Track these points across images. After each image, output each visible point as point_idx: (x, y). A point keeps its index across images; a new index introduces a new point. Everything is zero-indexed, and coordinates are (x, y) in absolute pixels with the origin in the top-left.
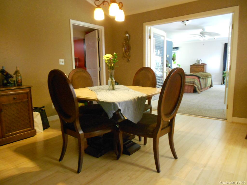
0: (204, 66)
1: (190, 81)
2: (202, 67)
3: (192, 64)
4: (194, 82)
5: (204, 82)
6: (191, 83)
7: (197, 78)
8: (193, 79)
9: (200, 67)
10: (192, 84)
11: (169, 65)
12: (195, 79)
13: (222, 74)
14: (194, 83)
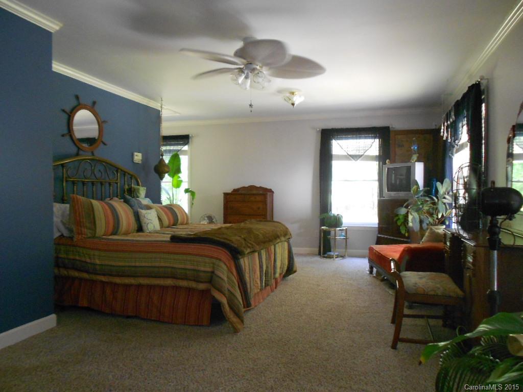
0: (265, 195)
1: (196, 268)
2: (259, 198)
3: (229, 190)
4: (213, 272)
5: (261, 267)
6: (197, 281)
7: (224, 255)
8: (207, 260)
9: (252, 199)
10: (202, 286)
11: (139, 189)
12: (217, 259)
13: (318, 222)
14: (211, 279)
